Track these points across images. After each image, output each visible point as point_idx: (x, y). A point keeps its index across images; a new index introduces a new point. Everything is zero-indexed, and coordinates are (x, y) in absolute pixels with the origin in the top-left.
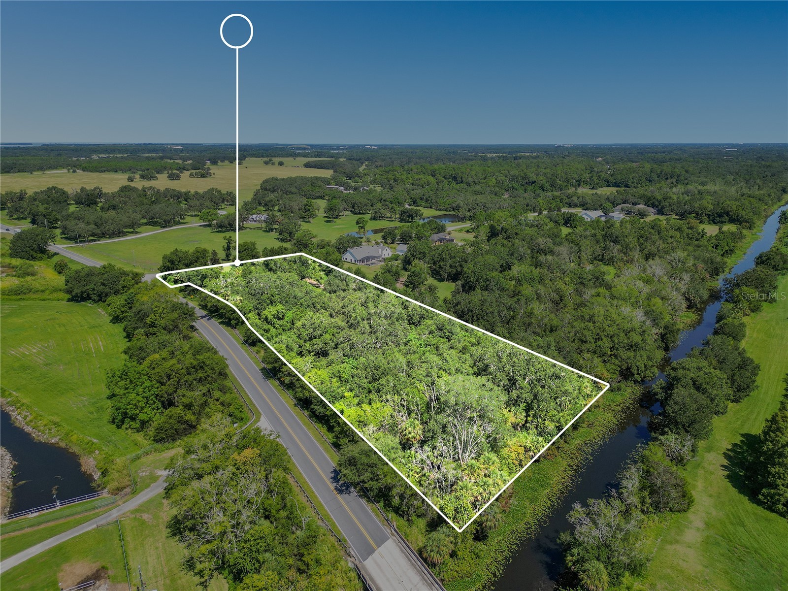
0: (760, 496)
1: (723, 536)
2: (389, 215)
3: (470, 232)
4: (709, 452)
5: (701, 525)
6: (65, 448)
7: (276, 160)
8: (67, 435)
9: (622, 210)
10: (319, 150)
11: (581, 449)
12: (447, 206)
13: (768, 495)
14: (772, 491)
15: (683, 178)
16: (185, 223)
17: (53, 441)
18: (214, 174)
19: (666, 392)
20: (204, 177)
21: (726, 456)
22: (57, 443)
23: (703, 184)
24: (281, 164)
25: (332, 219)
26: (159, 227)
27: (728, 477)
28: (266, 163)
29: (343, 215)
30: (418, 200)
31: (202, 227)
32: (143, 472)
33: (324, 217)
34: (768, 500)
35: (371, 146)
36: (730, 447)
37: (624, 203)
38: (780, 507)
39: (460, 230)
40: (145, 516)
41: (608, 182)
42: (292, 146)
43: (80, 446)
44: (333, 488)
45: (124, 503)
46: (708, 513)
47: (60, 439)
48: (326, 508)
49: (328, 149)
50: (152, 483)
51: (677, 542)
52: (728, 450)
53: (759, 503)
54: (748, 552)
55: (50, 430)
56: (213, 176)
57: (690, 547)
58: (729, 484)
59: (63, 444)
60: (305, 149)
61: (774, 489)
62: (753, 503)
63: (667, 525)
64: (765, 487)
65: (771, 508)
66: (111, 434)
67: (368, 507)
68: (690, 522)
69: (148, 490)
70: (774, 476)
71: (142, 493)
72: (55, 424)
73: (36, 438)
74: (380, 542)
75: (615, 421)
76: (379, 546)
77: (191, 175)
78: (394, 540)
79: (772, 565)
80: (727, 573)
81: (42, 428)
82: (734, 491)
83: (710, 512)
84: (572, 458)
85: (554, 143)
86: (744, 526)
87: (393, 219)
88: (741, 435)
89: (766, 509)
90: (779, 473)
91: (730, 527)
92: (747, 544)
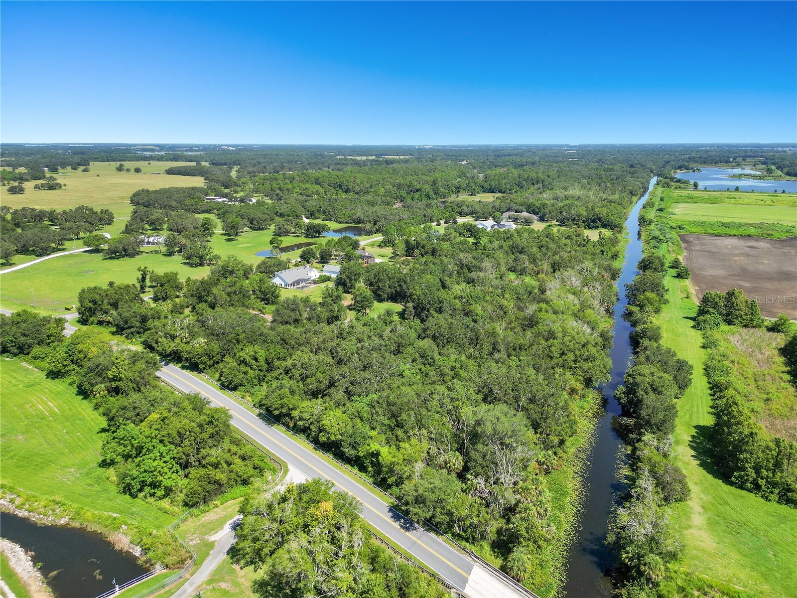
0: (733, 478)
1: (719, 516)
2: (293, 231)
3: (383, 247)
4: (678, 445)
5: (701, 510)
6: (81, 528)
7: (127, 164)
8: (77, 513)
9: (510, 217)
10: (172, 153)
11: (577, 457)
12: (347, 218)
13: (739, 477)
14: (743, 473)
15: (547, 183)
16: (63, 250)
17: (62, 522)
18: (65, 185)
19: (628, 396)
20: (52, 189)
21: (692, 448)
22: (68, 524)
23: (565, 189)
24: (138, 170)
25: (232, 237)
26: (33, 256)
27: (701, 465)
28: (120, 169)
29: (242, 232)
30: (316, 213)
31: (88, 254)
32: (192, 540)
33: (222, 234)
34: (739, 481)
35: (228, 146)
36: (690, 439)
37: (508, 210)
38: (749, 484)
39: (372, 245)
40: (223, 585)
41: (483, 188)
42: (137, 147)
43: (100, 523)
44: (399, 527)
45: (192, 575)
46: (700, 498)
47: (70, 519)
48: (403, 547)
49: (180, 151)
50: (210, 550)
51: (690, 527)
52: (690, 441)
53: (732, 484)
54: (740, 526)
55: (53, 510)
56: (63, 187)
57: (700, 529)
58: (704, 471)
59: (76, 524)
60: (153, 150)
61: (744, 471)
62: (727, 484)
63: (677, 514)
64: (735, 471)
65: (741, 487)
66: (129, 506)
67: (440, 540)
68: (692, 508)
69: (210, 558)
70: (742, 461)
71: (205, 563)
72: (57, 504)
73: (39, 522)
74: (469, 570)
75: (592, 426)
76: (469, 574)
77: (36, 187)
78: (479, 566)
79: (760, 533)
80: (733, 546)
81: (42, 510)
82: (710, 477)
83: (701, 497)
84: (574, 466)
85: (414, 144)
86: (729, 505)
87: (298, 234)
88: (694, 427)
89: (738, 488)
90: (746, 458)
91: (720, 507)
92: (738, 519)
